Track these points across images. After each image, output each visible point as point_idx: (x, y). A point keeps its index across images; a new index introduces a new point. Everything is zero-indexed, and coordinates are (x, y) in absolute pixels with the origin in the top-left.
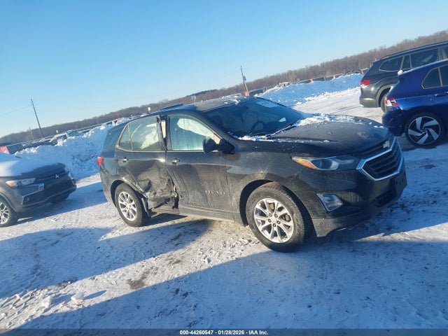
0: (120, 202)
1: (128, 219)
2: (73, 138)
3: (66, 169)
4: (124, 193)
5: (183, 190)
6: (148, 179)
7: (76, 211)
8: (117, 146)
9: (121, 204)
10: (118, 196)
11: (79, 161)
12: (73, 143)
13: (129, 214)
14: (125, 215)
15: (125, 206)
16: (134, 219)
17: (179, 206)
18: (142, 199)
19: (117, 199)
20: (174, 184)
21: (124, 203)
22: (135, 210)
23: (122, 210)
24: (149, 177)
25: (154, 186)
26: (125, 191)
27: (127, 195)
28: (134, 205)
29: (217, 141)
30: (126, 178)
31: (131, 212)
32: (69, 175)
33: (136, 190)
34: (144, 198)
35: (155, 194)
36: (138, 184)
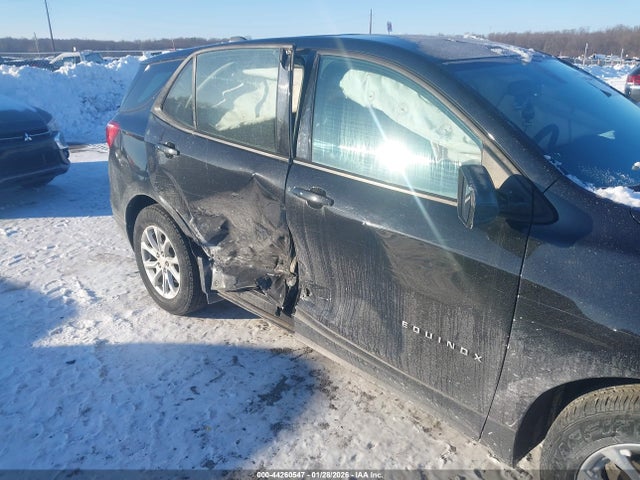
0: (144, 246)
1: (157, 288)
2: (89, 64)
3: (51, 125)
4: (157, 230)
5: (320, 279)
6: (222, 217)
7: (58, 219)
8: (158, 109)
9: (147, 253)
10: (141, 231)
11: (92, 108)
12: (88, 73)
13: (160, 280)
14: (152, 278)
15: (153, 259)
16: (171, 295)
17: (297, 315)
18: (200, 259)
19: (139, 238)
20: (293, 254)
21: (153, 252)
22: (178, 277)
23: (147, 264)
24: (226, 212)
25: (234, 235)
26: (159, 225)
27: (163, 238)
28: (176, 266)
29: (499, 177)
30: (166, 198)
31: (166, 277)
32: (57, 139)
33: (187, 233)
34: (205, 258)
35: (234, 254)
36: (195, 221)
